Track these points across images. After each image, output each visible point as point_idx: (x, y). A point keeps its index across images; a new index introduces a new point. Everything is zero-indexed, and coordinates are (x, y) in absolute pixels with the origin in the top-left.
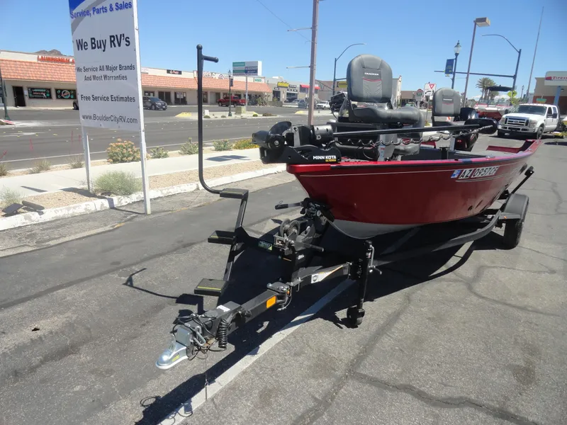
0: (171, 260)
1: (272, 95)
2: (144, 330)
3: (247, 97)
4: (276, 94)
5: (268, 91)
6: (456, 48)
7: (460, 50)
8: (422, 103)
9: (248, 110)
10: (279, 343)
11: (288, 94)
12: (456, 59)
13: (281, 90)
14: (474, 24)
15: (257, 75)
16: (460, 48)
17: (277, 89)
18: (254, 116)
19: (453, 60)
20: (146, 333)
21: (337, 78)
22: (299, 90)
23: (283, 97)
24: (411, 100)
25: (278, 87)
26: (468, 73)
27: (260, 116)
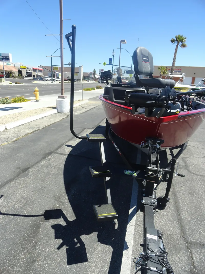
0: (20, 184)
1: (17, 73)
2: (37, 251)
3: (4, 73)
4: (20, 72)
5: (15, 70)
6: (113, 53)
7: (114, 54)
8: (92, 78)
9: (6, 81)
10: (135, 233)
11: (26, 72)
12: (113, 58)
13: (22, 70)
14: (120, 42)
15: (9, 61)
16: (114, 53)
17: (20, 70)
18: (10, 84)
19: (112, 58)
20: (41, 254)
21: (53, 65)
22: (32, 70)
23: (24, 74)
24: (87, 77)
25: (21, 68)
26: (119, 66)
27: (14, 84)
